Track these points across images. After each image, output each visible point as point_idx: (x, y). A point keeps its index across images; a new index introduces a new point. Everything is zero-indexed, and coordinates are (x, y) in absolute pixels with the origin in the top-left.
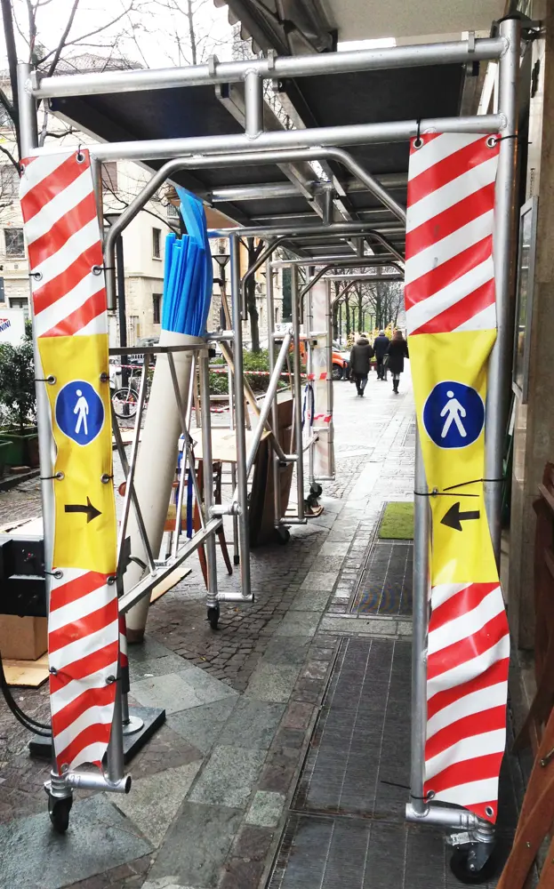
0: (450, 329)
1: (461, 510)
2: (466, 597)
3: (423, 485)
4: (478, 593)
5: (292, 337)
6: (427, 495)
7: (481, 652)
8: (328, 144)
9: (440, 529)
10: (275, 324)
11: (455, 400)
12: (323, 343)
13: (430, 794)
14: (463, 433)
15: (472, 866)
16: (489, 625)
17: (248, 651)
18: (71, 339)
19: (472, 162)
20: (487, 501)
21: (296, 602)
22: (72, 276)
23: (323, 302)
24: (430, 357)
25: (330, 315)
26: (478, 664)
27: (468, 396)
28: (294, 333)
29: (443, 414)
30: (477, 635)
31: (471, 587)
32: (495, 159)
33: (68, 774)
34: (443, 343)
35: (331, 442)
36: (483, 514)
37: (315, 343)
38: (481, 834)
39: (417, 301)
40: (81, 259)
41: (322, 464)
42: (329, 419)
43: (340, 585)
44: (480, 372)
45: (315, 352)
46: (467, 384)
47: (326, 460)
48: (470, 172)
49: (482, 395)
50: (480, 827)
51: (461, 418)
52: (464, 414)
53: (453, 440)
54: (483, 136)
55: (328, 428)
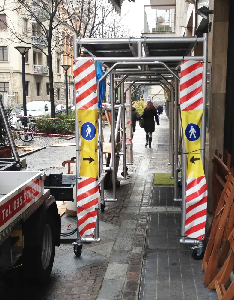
0: (192, 110)
1: (195, 158)
2: (196, 181)
3: (185, 151)
4: (199, 179)
6: (186, 153)
7: (200, 195)
8: (160, 61)
9: (189, 163)
11: (193, 128)
12: (128, 109)
13: (187, 235)
14: (195, 137)
15: (198, 255)
16: (202, 188)
17: (118, 217)
18: (87, 110)
19: (196, 67)
20: (201, 155)
21: (129, 204)
22: (88, 93)
24: (187, 117)
26: (200, 198)
27: (196, 127)
29: (190, 132)
30: (199, 191)
31: (197, 179)
32: (203, 67)
33: (82, 238)
34: (190, 113)
36: (201, 159)
37: (125, 109)
38: (200, 245)
39: (183, 102)
40: (91, 88)
42: (131, 140)
43: (144, 199)
44: (199, 121)
46: (196, 124)
48: (196, 70)
49: (200, 127)
50: (200, 244)
51: (195, 133)
52: (195, 132)
53: (192, 139)
54: (199, 61)
55: (130, 143)
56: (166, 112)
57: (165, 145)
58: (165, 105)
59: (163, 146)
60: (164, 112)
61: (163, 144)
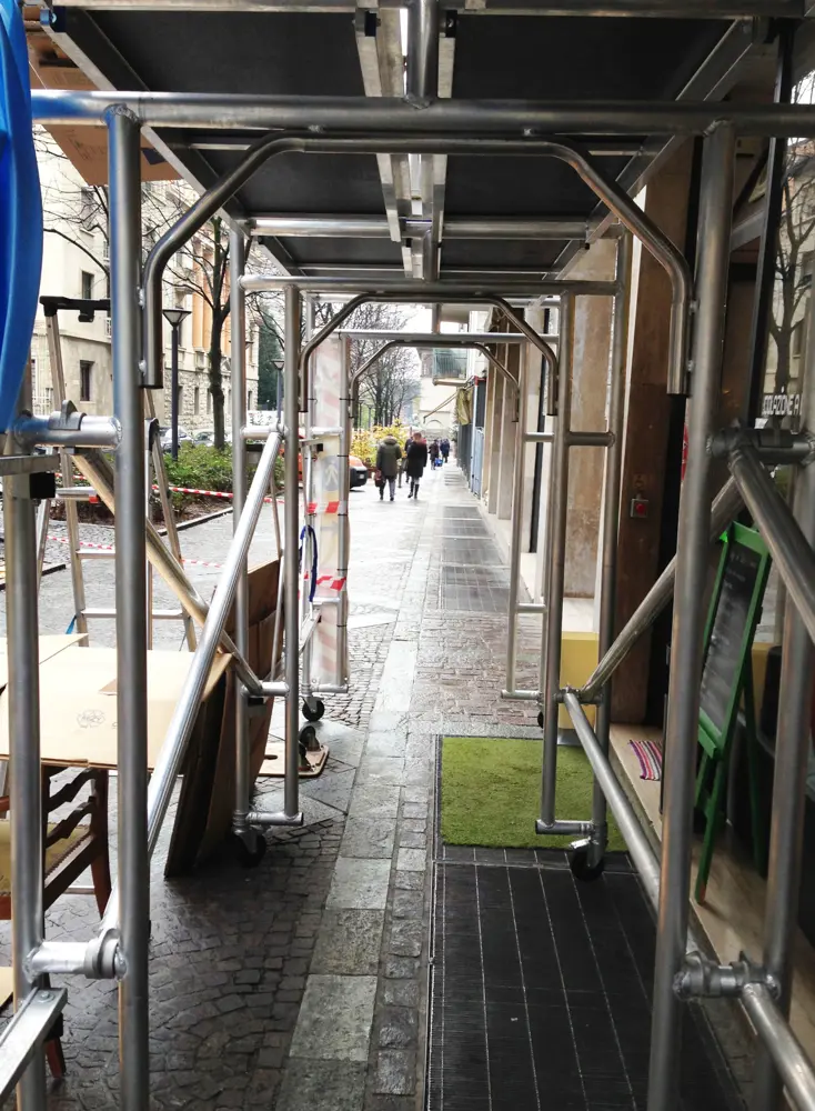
5: (282, 437)
10: (248, 412)
12: (333, 448)
23: (335, 376)
25: (348, 400)
28: (287, 430)
35: (342, 626)
37: (320, 448)
41: (325, 662)
42: (340, 585)
45: (318, 464)
47: (333, 656)
55: (338, 599)
56: (456, 456)
57: (467, 570)
58: (455, 440)
59: (460, 576)
60: (452, 457)
61: (459, 565)
